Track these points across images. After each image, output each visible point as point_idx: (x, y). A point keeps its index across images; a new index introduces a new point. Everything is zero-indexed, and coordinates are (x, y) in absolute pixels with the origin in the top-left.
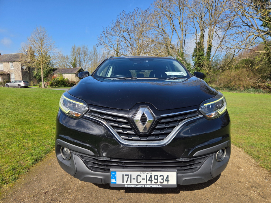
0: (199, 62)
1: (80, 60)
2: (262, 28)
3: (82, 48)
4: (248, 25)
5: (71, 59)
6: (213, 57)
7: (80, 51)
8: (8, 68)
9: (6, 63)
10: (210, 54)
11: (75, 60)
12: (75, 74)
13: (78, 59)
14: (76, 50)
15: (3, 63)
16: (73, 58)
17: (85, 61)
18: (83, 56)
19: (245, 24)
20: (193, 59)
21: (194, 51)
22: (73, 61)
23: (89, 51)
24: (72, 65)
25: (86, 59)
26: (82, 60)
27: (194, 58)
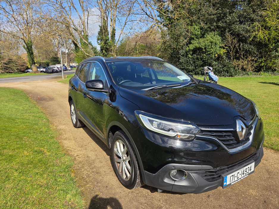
0: (106, 47)
2: (159, 18)
4: (147, 14)
6: (118, 42)
10: (115, 39)
19: (144, 13)
20: (98, 43)
21: (99, 34)
27: (99, 41)
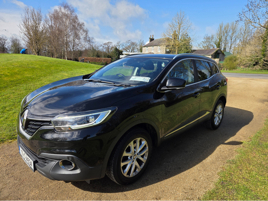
1: (226, 39)
3: (230, 25)
5: (216, 39)
7: (228, 29)
8: (157, 51)
9: (156, 46)
11: (220, 39)
12: (211, 56)
13: (223, 39)
14: (223, 27)
15: (154, 47)
16: (219, 38)
17: (232, 39)
18: (230, 34)
22: (218, 40)
23: (238, 27)
24: (216, 45)
25: (233, 37)
26: (228, 38)
